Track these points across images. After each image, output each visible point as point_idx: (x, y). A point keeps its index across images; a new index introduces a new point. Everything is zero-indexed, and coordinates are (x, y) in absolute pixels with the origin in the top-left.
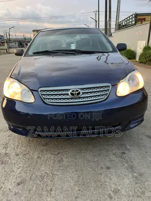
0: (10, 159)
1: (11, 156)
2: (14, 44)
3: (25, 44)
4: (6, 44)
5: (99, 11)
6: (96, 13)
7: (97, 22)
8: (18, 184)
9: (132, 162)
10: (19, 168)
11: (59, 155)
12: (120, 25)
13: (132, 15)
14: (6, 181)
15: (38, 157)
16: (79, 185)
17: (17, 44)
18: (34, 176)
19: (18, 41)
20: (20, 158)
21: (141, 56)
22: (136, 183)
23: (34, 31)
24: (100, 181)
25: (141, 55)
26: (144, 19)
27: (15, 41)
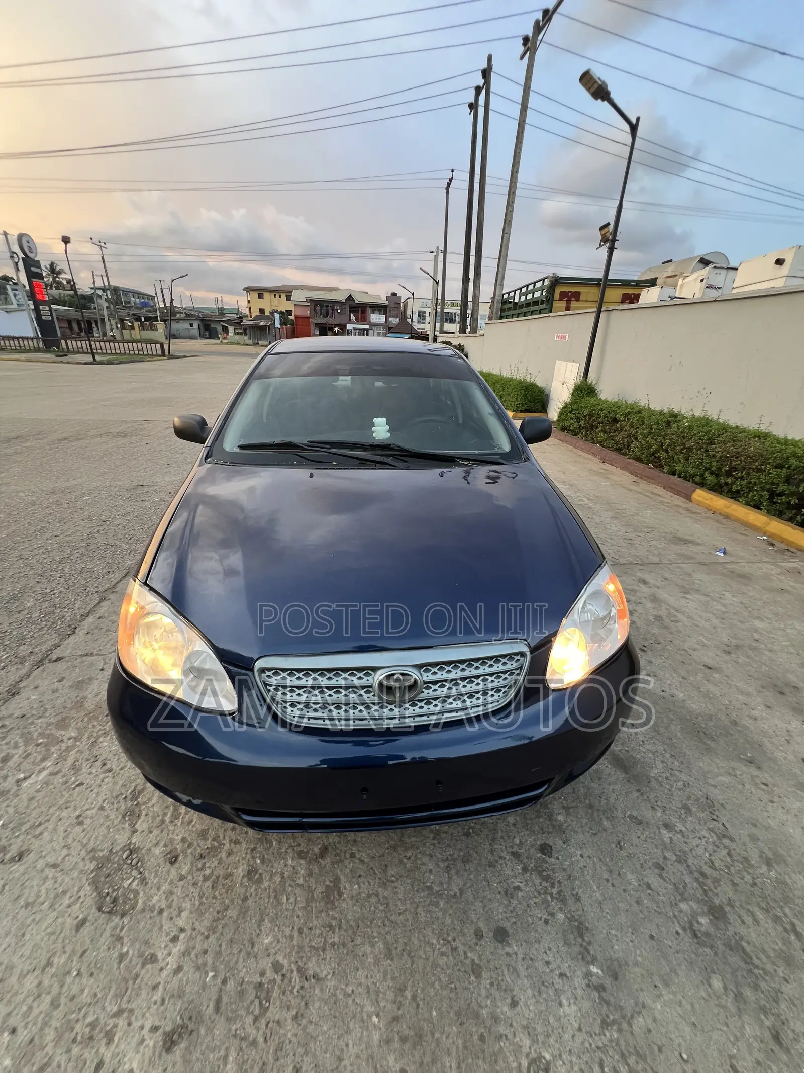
0: (144, 881)
1: (151, 862)
2: (186, 325)
3: (219, 329)
4: (160, 326)
5: (445, 252)
6: (436, 257)
7: (439, 282)
8: (169, 1043)
9: (578, 899)
10: (175, 939)
11: (327, 861)
12: (504, 302)
13: (543, 280)
14: (122, 1022)
15: (251, 873)
16: (404, 1040)
17: (196, 326)
18: (231, 984)
19: (198, 318)
20: (182, 878)
21: (566, 410)
22: (605, 1024)
23: (248, 290)
24: (477, 1016)
25: (565, 407)
26: (577, 296)
27: (189, 316)
